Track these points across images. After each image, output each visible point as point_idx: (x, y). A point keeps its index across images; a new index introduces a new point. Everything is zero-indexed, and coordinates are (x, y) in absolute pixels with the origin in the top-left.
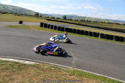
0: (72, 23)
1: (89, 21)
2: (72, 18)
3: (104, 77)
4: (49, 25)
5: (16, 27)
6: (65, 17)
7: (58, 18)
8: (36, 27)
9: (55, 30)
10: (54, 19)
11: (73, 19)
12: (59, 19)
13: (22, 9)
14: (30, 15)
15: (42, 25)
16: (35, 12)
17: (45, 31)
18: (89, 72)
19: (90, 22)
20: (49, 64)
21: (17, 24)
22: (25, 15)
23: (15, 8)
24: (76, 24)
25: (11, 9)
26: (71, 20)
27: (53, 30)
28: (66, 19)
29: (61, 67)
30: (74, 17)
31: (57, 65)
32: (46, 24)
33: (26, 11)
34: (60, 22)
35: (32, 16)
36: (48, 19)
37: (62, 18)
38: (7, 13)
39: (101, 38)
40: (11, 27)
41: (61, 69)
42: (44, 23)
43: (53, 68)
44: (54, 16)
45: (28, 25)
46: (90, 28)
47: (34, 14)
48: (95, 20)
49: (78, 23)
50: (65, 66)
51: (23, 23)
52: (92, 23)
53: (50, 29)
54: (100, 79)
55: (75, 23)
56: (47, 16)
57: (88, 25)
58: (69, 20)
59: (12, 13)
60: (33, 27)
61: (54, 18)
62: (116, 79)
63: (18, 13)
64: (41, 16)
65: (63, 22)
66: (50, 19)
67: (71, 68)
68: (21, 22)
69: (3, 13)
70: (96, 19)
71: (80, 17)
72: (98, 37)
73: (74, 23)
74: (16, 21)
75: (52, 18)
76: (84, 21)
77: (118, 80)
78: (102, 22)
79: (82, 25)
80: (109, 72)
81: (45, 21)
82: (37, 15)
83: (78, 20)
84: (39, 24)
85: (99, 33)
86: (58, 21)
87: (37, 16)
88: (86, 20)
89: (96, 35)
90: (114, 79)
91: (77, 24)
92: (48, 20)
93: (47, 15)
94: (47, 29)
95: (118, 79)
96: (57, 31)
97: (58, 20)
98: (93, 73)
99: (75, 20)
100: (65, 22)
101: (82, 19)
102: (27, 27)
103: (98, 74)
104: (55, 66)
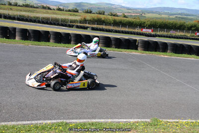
3: (62, 123)
18: (24, 123)
54: (56, 129)
62: (85, 120)
77: (90, 121)
80: (66, 110)
90: (82, 121)
95: (89, 118)
98: (33, 122)
103: (46, 122)
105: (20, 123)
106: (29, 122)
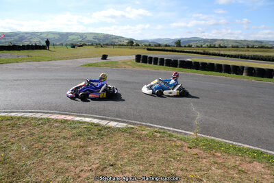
0: (192, 52)
1: (222, 47)
2: (191, 44)
4: (151, 58)
5: (96, 65)
6: (178, 43)
7: (166, 46)
8: (129, 63)
9: (161, 66)
10: (160, 48)
11: (194, 44)
12: (169, 46)
13: (107, 37)
14: (120, 45)
15: (139, 58)
16: (127, 39)
17: (144, 69)
18: (227, 141)
19: (226, 47)
20: (150, 127)
21: (99, 60)
22: (112, 45)
23: (96, 36)
24: (198, 53)
25: (90, 38)
26: (190, 46)
27: (158, 66)
28: (180, 46)
29: (174, 131)
30: (194, 41)
31: (165, 128)
32: (145, 57)
33: (113, 38)
34: (170, 51)
35: (123, 45)
36: (149, 47)
37: (173, 44)
38: (86, 45)
39: (248, 75)
40: (90, 65)
41: (172, 136)
42: (142, 55)
43: (159, 135)
44: (160, 43)
45: (116, 60)
46: (226, 58)
47: (125, 42)
48: (235, 44)
49: (202, 51)
50: (180, 131)
51: (108, 58)
52: (229, 50)
53: (152, 65)
55: (198, 51)
56: (147, 44)
57: (222, 53)
58: (185, 47)
59: (92, 45)
60: (124, 62)
61: (159, 45)
63: (101, 44)
64: (137, 45)
65: (175, 51)
66: (152, 48)
67: (192, 134)
68: (105, 57)
69: (79, 46)
70: (236, 41)
71: (206, 41)
72: (242, 74)
73: (194, 51)
74: (98, 56)
75: (156, 46)
76: (214, 47)
78: (248, 47)
79: (210, 54)
81: (144, 52)
82: (131, 43)
83: (202, 47)
84: (134, 57)
85: (243, 67)
86: (167, 51)
87: (132, 45)
88: (217, 46)
89: (237, 70)
91: (201, 53)
92: (148, 49)
93: (147, 41)
94: (148, 65)
96: (164, 66)
97: (167, 48)
98: (234, 143)
99: (198, 47)
100: (178, 51)
101: (209, 44)
102: (115, 64)
104: (162, 131)
105: (225, 141)
106: (230, 142)
